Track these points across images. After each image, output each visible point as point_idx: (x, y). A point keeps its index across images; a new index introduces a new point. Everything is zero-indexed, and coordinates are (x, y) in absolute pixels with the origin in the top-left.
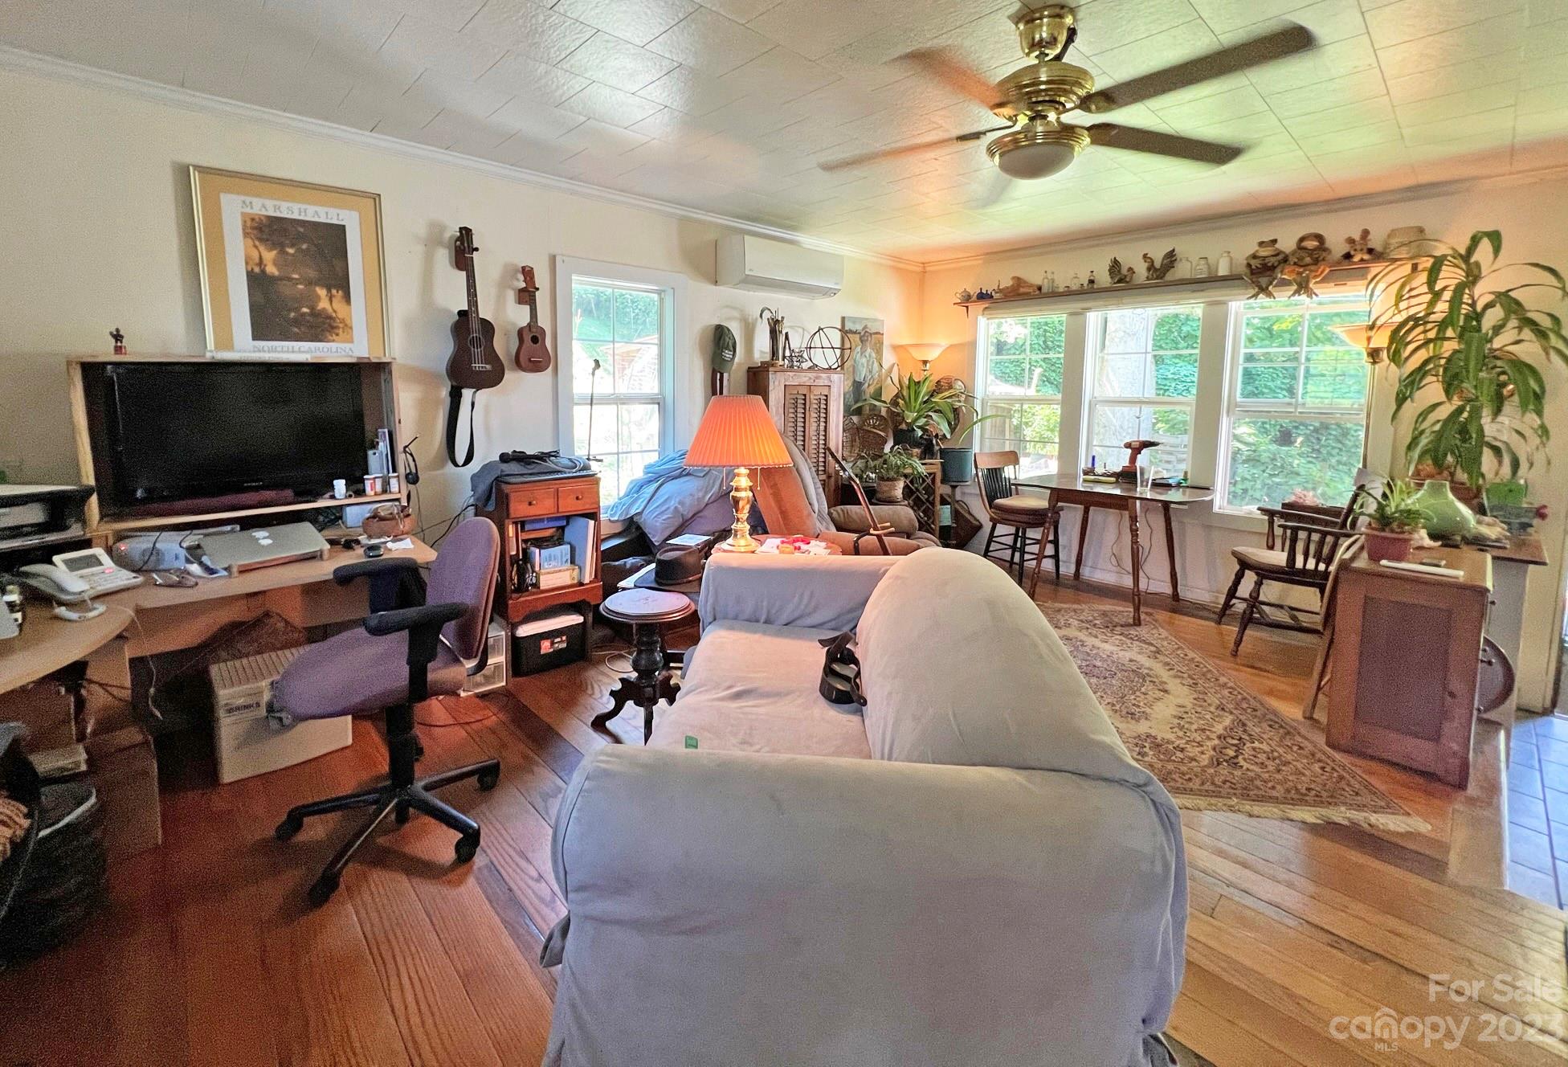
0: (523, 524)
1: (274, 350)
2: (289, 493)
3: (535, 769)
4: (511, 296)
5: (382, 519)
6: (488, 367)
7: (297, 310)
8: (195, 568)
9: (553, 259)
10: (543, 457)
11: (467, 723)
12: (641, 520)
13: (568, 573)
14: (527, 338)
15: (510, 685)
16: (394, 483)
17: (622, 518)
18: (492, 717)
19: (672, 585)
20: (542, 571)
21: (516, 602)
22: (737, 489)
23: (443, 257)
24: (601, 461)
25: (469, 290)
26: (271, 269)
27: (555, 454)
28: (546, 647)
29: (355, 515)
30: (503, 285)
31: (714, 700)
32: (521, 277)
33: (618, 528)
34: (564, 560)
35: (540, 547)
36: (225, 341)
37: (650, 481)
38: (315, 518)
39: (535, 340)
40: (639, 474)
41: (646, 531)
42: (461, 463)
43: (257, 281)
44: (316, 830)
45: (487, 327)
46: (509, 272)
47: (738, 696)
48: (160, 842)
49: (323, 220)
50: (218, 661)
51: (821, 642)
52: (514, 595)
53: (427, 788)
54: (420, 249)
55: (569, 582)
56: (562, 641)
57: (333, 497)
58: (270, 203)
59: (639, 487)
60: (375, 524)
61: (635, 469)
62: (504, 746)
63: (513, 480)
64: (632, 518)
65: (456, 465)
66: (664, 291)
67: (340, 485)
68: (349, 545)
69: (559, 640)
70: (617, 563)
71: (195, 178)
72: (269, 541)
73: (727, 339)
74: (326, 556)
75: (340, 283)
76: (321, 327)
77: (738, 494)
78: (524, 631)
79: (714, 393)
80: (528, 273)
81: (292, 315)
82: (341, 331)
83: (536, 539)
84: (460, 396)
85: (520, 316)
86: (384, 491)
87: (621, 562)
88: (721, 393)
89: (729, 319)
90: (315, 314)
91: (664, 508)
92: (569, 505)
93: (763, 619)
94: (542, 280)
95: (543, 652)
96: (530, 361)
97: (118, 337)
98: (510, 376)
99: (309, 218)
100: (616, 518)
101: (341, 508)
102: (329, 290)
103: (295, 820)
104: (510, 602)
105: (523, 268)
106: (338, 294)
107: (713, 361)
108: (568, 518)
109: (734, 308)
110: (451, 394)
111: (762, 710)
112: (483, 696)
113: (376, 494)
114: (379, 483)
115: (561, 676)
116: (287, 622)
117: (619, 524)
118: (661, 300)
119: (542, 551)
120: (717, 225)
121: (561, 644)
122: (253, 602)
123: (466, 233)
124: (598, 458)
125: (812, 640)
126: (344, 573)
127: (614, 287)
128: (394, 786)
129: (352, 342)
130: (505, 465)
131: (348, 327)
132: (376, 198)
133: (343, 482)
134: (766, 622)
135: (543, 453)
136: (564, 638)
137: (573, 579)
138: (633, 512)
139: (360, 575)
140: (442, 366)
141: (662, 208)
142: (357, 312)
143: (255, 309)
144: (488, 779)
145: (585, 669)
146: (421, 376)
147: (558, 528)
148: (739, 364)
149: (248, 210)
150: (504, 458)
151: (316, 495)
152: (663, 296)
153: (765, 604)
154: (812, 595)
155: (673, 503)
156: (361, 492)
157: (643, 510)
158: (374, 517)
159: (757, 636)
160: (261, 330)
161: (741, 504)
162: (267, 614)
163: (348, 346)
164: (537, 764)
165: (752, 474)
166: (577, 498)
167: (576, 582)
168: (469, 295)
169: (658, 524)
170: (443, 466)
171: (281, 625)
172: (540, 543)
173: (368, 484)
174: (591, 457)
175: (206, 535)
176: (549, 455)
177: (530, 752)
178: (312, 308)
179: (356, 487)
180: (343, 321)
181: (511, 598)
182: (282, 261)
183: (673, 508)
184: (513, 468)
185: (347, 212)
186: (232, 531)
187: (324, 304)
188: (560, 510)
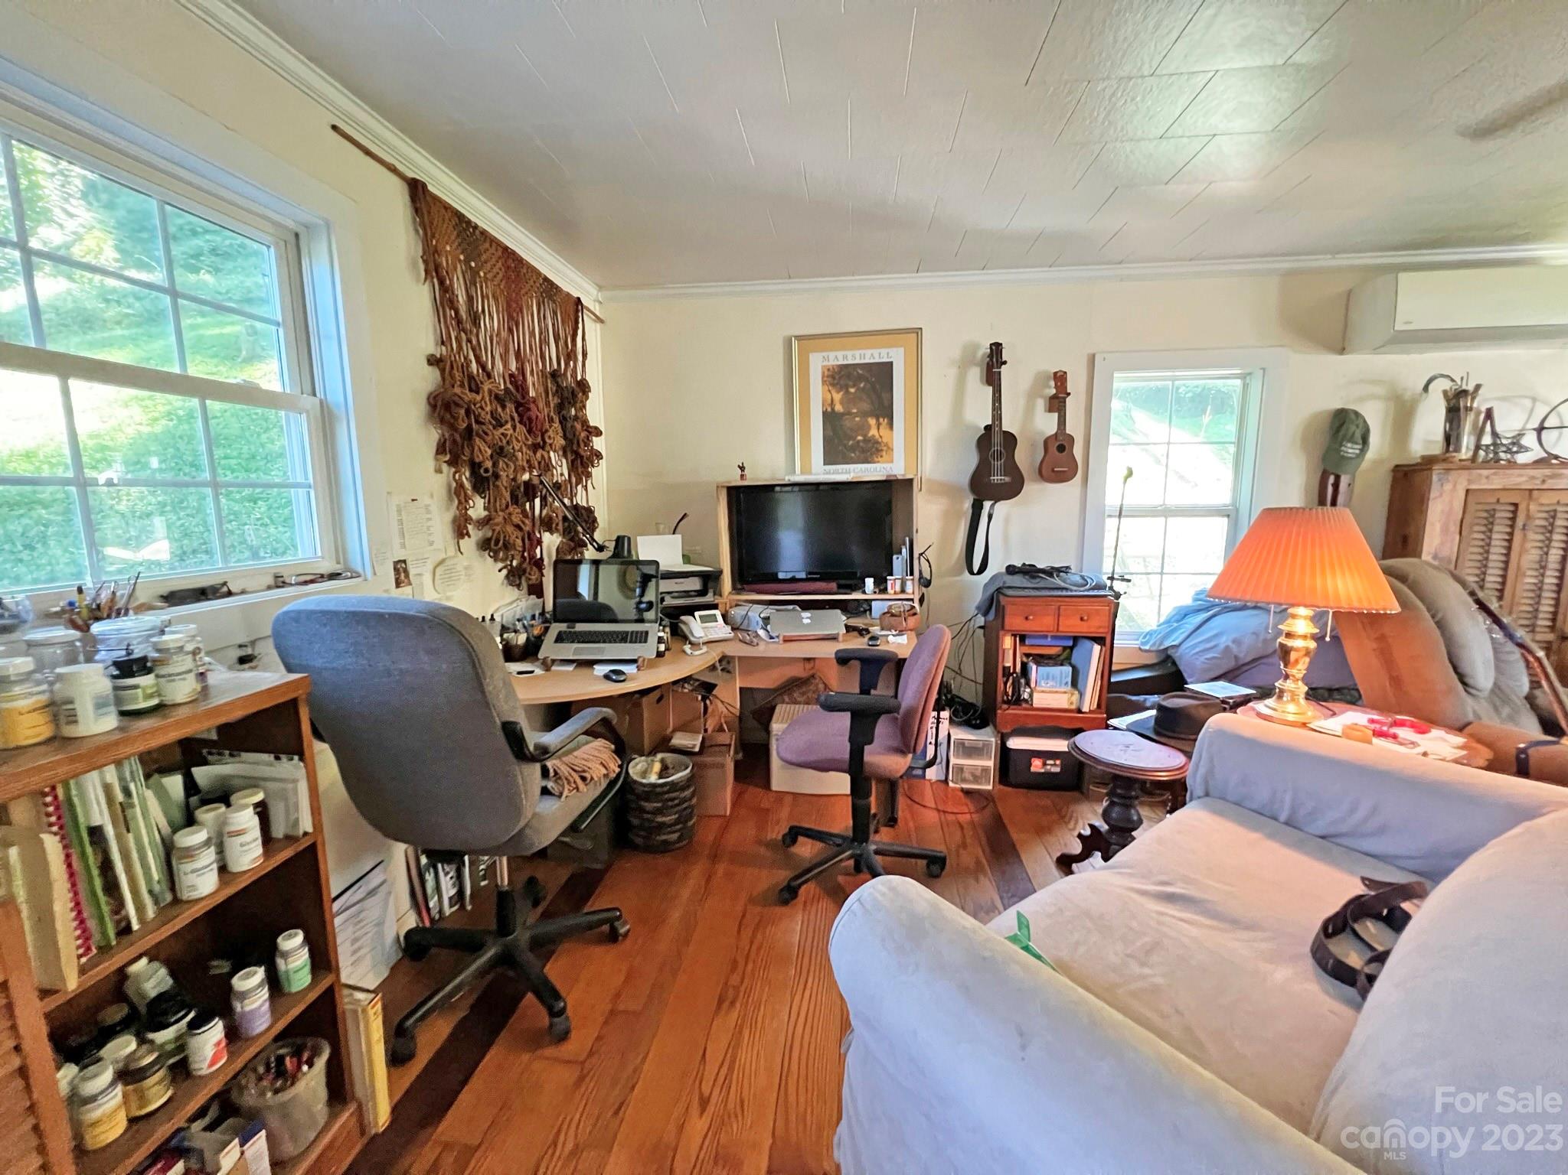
0: (1023, 638)
1: (836, 472)
2: (833, 585)
3: (982, 878)
4: (1041, 404)
5: (893, 615)
6: (1007, 479)
7: (854, 438)
8: (761, 633)
9: (1092, 359)
10: (1051, 572)
11: (944, 812)
12: (1176, 655)
13: (1066, 696)
14: (1053, 449)
15: (996, 791)
16: (909, 584)
17: (1154, 648)
18: (967, 814)
19: (1169, 737)
20: (1038, 688)
21: (1005, 713)
22: (1289, 635)
23: (975, 374)
24: (1129, 581)
25: (994, 404)
26: (839, 408)
27: (1066, 570)
28: (1037, 765)
29: (878, 608)
30: (1031, 396)
31: (1132, 889)
32: (1052, 383)
33: (1152, 659)
34: (1064, 682)
35: (1038, 664)
36: (806, 469)
37: (1199, 611)
38: (847, 608)
39: (1061, 448)
40: (1187, 600)
41: (1182, 668)
42: (975, 571)
43: (830, 418)
44: (806, 849)
45: (1010, 440)
46: (1040, 380)
47: (1170, 898)
48: (728, 813)
49: (877, 360)
50: (783, 702)
51: (1363, 879)
52: (1005, 706)
53: (877, 852)
54: (953, 372)
55: (1065, 706)
56: (1055, 765)
57: (864, 592)
58: (840, 354)
59: (1184, 614)
60: (888, 619)
61: (1182, 594)
62: (964, 845)
63: (1010, 592)
64: (1166, 649)
65: (972, 573)
66: (1250, 374)
67: (870, 582)
68: (862, 632)
69: (1051, 762)
70: (1134, 698)
71: (795, 344)
72: (809, 621)
73: (1353, 428)
74: (841, 639)
75: (885, 412)
76: (871, 451)
77: (1290, 643)
78: (1015, 743)
79: (1322, 502)
80: (1060, 378)
81: (851, 443)
82: (884, 453)
83: (1041, 656)
84: (981, 507)
85: (1047, 424)
86: (903, 591)
87: (1141, 698)
88: (1334, 503)
89: (1361, 399)
90: (867, 440)
91: (1212, 644)
92: (1071, 625)
93: (1283, 817)
94: (1076, 385)
95: (1033, 769)
96: (1053, 471)
97: (742, 468)
98: (1032, 488)
99: (867, 361)
100: (1147, 647)
101: (869, 602)
102: (878, 420)
103: (795, 834)
104: (999, 711)
105: (1055, 374)
106: (884, 422)
107: (1325, 458)
108: (1076, 639)
109: (1373, 382)
110: (973, 506)
111: (1194, 931)
112: (968, 793)
113: (895, 593)
114: (898, 583)
115: (1046, 799)
116: (826, 685)
117: (1153, 654)
118: (1245, 386)
119: (1040, 668)
120: (1352, 268)
121: (1054, 767)
122: (808, 666)
123: (996, 348)
124: (1126, 577)
125: (1352, 873)
126: (845, 655)
127: (1174, 379)
128: (854, 839)
129: (892, 462)
130: (1010, 577)
131: (890, 449)
132: (918, 331)
133: (872, 580)
134: (1287, 823)
135: (1052, 568)
136: (1058, 762)
137: (1072, 703)
138: (1167, 644)
139: (856, 658)
140: (965, 479)
141: (1260, 266)
142: (897, 437)
143: (827, 442)
144: (935, 869)
145: (1077, 801)
146: (945, 489)
147: (1065, 648)
148: (1378, 463)
149: (825, 363)
150: (1011, 570)
151: (852, 588)
152: (1248, 381)
153: (1288, 799)
154: (1374, 810)
155: (1224, 641)
156: (884, 591)
157: (1180, 644)
158: (888, 613)
159: (1255, 836)
160: (831, 458)
161: (1293, 656)
162: (813, 676)
163: (888, 466)
164: (985, 875)
165: (1318, 619)
166: (1082, 619)
167: (1074, 707)
168: (993, 410)
169: (1198, 663)
170: (960, 573)
171: (821, 686)
172: (1041, 660)
173: (889, 583)
174: (1116, 576)
175: (777, 610)
176: (1059, 570)
177: (984, 861)
178: (865, 436)
179: (881, 585)
180: (886, 445)
181: (1000, 708)
182: (848, 400)
183: (1222, 646)
184: (1017, 580)
185: (895, 349)
186: (794, 609)
187: (873, 432)
188: (1061, 629)
